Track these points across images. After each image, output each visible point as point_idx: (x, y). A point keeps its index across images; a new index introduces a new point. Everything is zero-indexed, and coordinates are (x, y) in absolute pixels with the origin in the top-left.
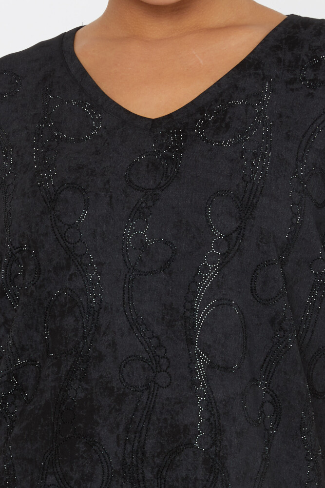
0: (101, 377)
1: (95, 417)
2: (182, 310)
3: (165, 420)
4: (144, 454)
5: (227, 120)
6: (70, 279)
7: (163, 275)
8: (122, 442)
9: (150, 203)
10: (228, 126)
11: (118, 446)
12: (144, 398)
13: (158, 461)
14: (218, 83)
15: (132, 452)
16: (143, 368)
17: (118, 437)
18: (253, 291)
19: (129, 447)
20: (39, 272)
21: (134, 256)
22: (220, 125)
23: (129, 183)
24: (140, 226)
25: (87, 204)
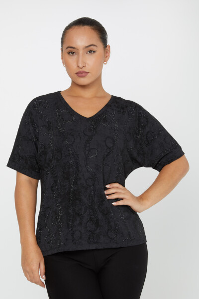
0: (81, 183)
3: (99, 193)
4: (94, 202)
6: (70, 158)
9: (90, 139)
11: (87, 201)
13: (98, 204)
16: (92, 181)
17: (87, 198)
19: (90, 201)
20: (61, 156)
21: (87, 152)
22: (105, 120)
23: (84, 134)
24: (88, 145)
25: (75, 139)
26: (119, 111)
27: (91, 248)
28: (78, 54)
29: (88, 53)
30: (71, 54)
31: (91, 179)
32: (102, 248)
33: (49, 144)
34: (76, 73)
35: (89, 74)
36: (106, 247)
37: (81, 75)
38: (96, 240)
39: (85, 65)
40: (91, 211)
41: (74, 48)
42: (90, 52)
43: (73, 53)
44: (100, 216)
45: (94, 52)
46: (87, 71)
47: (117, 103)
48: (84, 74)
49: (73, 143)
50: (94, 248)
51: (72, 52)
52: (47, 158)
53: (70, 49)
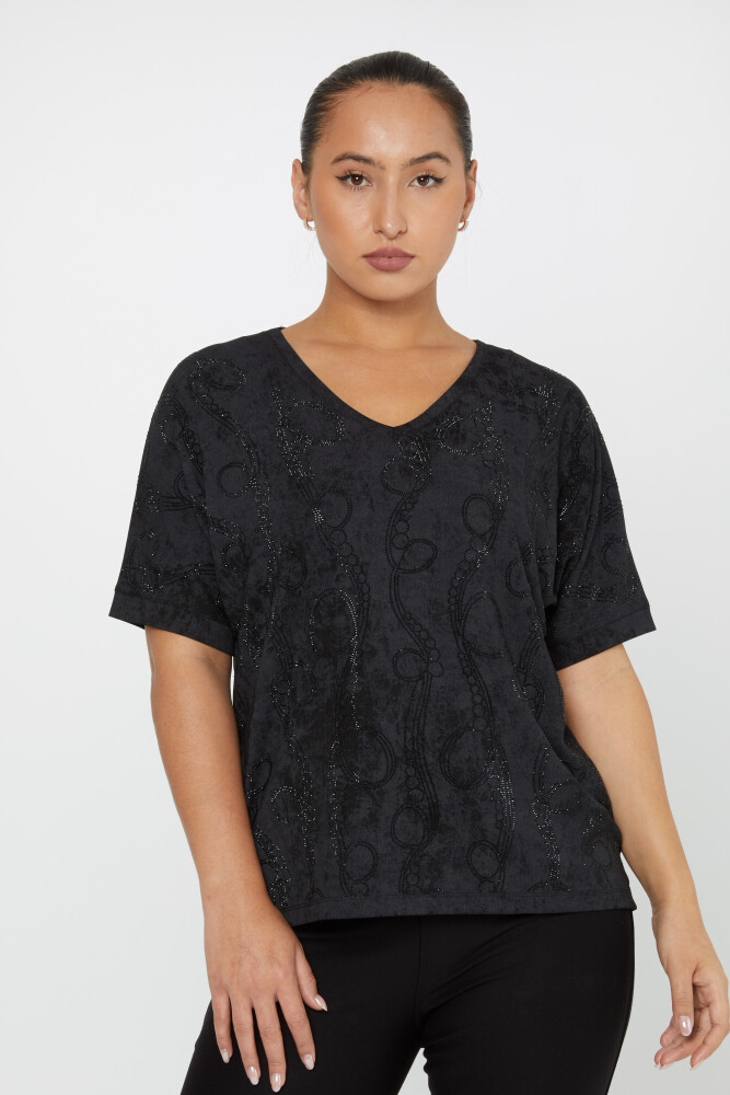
0: (376, 670)
1: (374, 708)
2: (446, 605)
3: (442, 707)
4: (423, 740)
5: (461, 431)
6: (337, 580)
7: (425, 573)
8: (402, 731)
9: (409, 506)
10: (464, 437)
11: (399, 733)
12: (419, 688)
13: (438, 745)
14: (444, 397)
15: (413, 739)
16: (416, 660)
17: (397, 725)
18: (508, 585)
19: (409, 735)
20: (305, 572)
21: (397, 555)
22: (457, 435)
23: (386, 486)
24: (401, 526)
25: (350, 507)
26: (505, 403)
27: (411, 911)
28: (382, 184)
29: (416, 183)
30: (350, 181)
31: (415, 652)
32: (451, 911)
33: (258, 530)
34: (365, 256)
35: (414, 261)
36: (465, 909)
37: (384, 262)
38: (428, 882)
39: (404, 230)
40: (411, 771)
41: (367, 161)
42: (423, 180)
43: (357, 179)
44: (445, 793)
45: (438, 181)
46: (409, 251)
47: (498, 370)
48: (395, 262)
49: (345, 522)
50: (422, 911)
51: (354, 176)
52: (252, 579)
53: (350, 164)
